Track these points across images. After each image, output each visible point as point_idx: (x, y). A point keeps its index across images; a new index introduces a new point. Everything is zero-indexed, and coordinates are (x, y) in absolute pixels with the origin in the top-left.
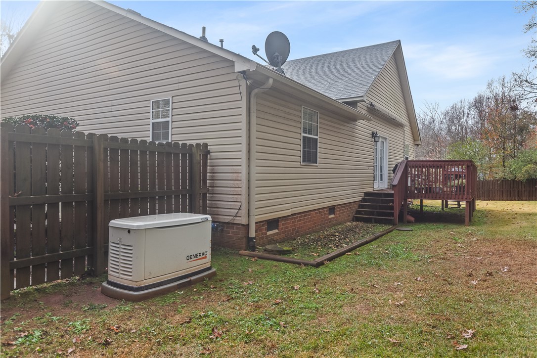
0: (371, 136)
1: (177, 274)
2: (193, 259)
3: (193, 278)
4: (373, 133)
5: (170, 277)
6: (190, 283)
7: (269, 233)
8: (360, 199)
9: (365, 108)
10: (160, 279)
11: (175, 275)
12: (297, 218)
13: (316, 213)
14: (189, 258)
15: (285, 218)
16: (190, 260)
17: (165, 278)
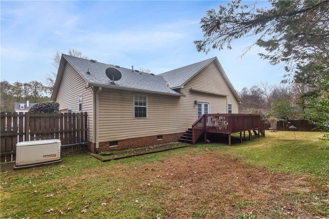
0: (194, 103)
2: (47, 157)
4: (195, 102)
6: (43, 165)
7: (110, 147)
8: (185, 131)
9: (188, 90)
12: (131, 140)
13: (146, 138)
14: (44, 156)
15: (123, 140)
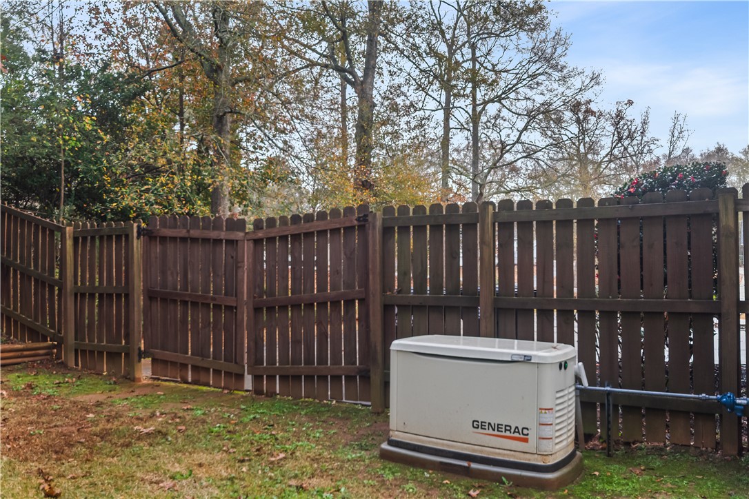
1: (452, 446)
2: (486, 432)
3: (474, 466)
5: (437, 444)
6: (467, 472)
10: (419, 441)
11: (448, 446)
14: (478, 425)
16: (480, 430)
17: (429, 442)
